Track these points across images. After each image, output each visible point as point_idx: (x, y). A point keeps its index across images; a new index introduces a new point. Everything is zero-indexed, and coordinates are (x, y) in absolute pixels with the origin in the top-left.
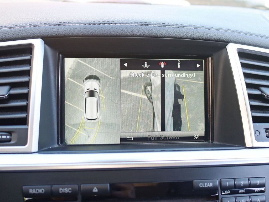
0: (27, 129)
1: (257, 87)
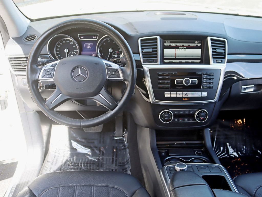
0: (157, 59)
1: (215, 49)
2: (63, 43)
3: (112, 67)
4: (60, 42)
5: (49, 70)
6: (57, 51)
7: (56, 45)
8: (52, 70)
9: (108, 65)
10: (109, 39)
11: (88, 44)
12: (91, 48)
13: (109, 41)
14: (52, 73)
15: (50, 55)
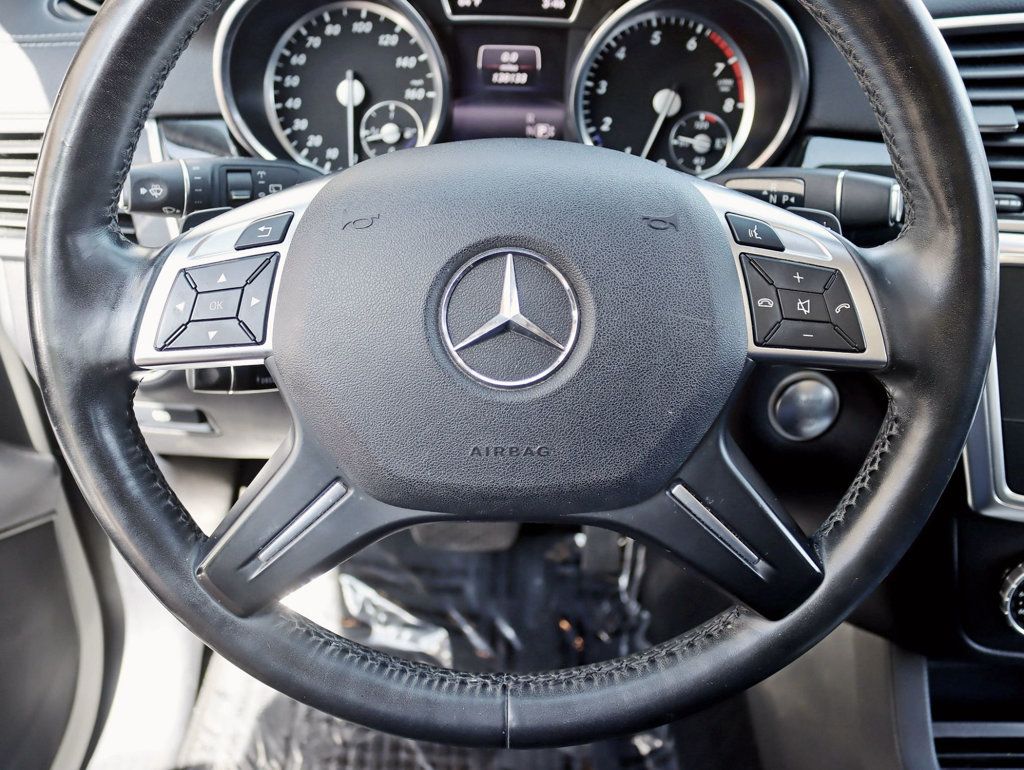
2: (325, 39)
3: (789, 254)
4: (308, 26)
5: (222, 279)
6: (282, 93)
7: (280, 49)
8: (250, 281)
9: (753, 233)
10: (659, 20)
11: (502, 51)
12: (522, 78)
13: (656, 38)
14: (255, 301)
15: (234, 122)
